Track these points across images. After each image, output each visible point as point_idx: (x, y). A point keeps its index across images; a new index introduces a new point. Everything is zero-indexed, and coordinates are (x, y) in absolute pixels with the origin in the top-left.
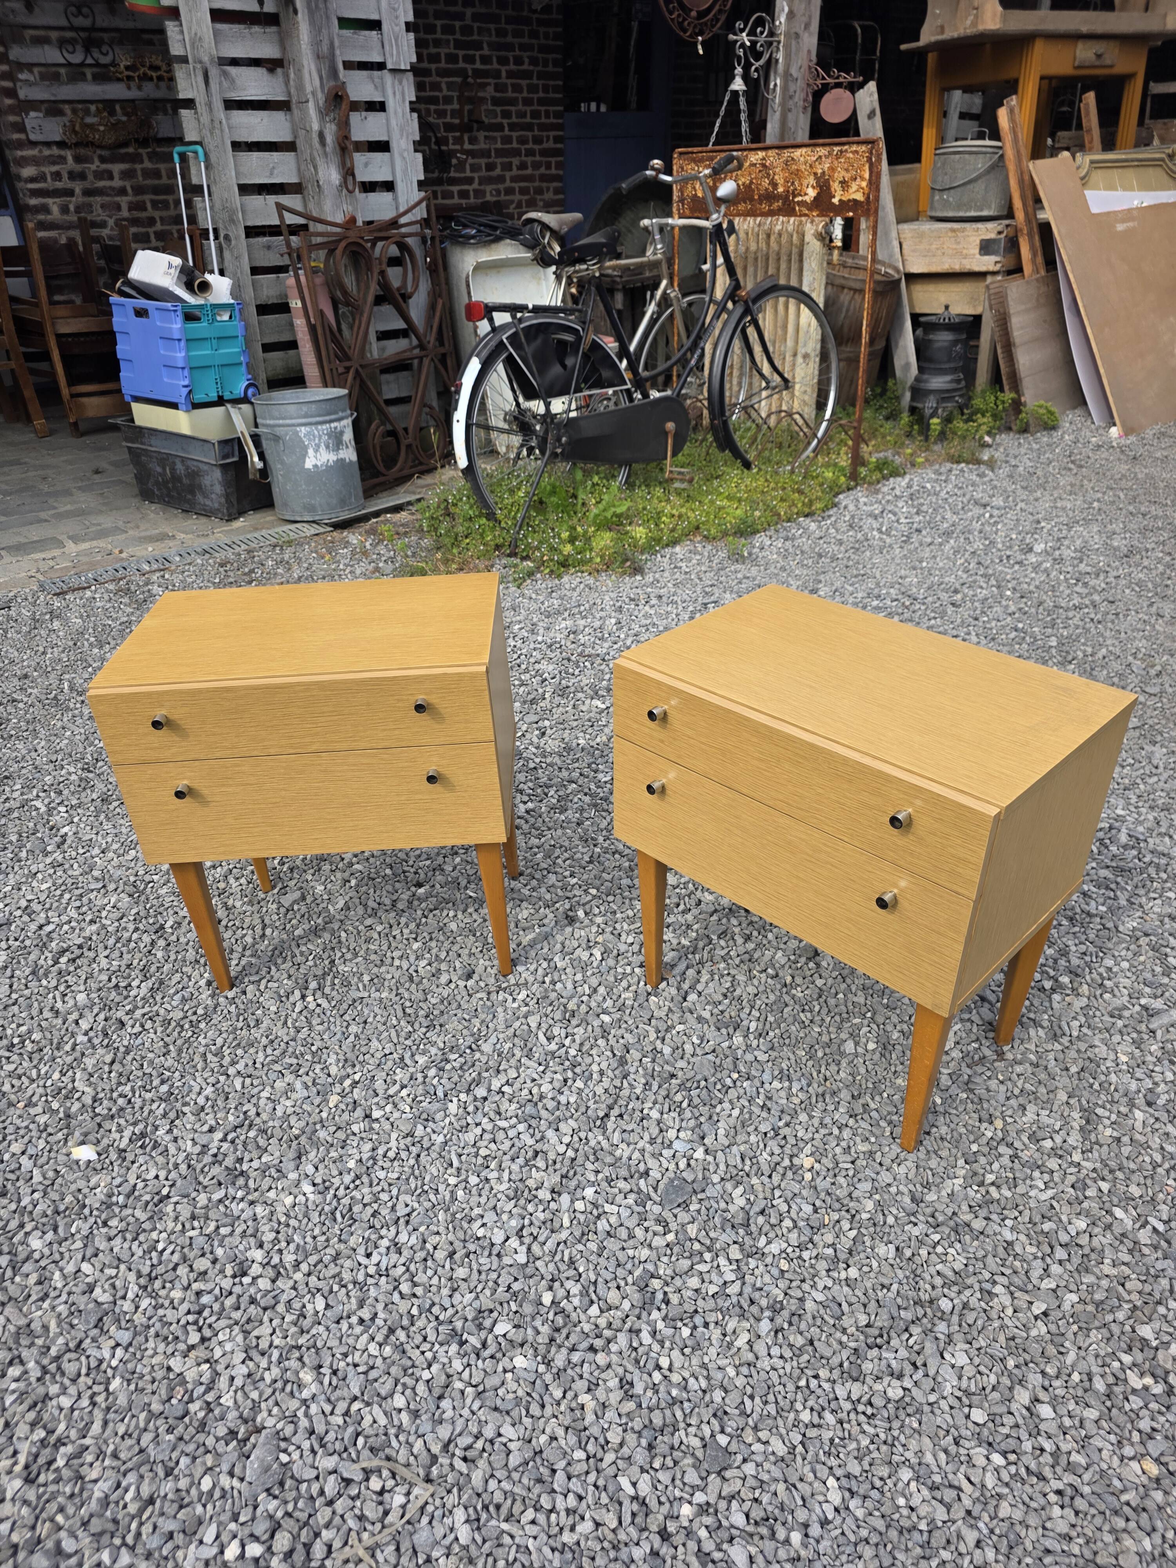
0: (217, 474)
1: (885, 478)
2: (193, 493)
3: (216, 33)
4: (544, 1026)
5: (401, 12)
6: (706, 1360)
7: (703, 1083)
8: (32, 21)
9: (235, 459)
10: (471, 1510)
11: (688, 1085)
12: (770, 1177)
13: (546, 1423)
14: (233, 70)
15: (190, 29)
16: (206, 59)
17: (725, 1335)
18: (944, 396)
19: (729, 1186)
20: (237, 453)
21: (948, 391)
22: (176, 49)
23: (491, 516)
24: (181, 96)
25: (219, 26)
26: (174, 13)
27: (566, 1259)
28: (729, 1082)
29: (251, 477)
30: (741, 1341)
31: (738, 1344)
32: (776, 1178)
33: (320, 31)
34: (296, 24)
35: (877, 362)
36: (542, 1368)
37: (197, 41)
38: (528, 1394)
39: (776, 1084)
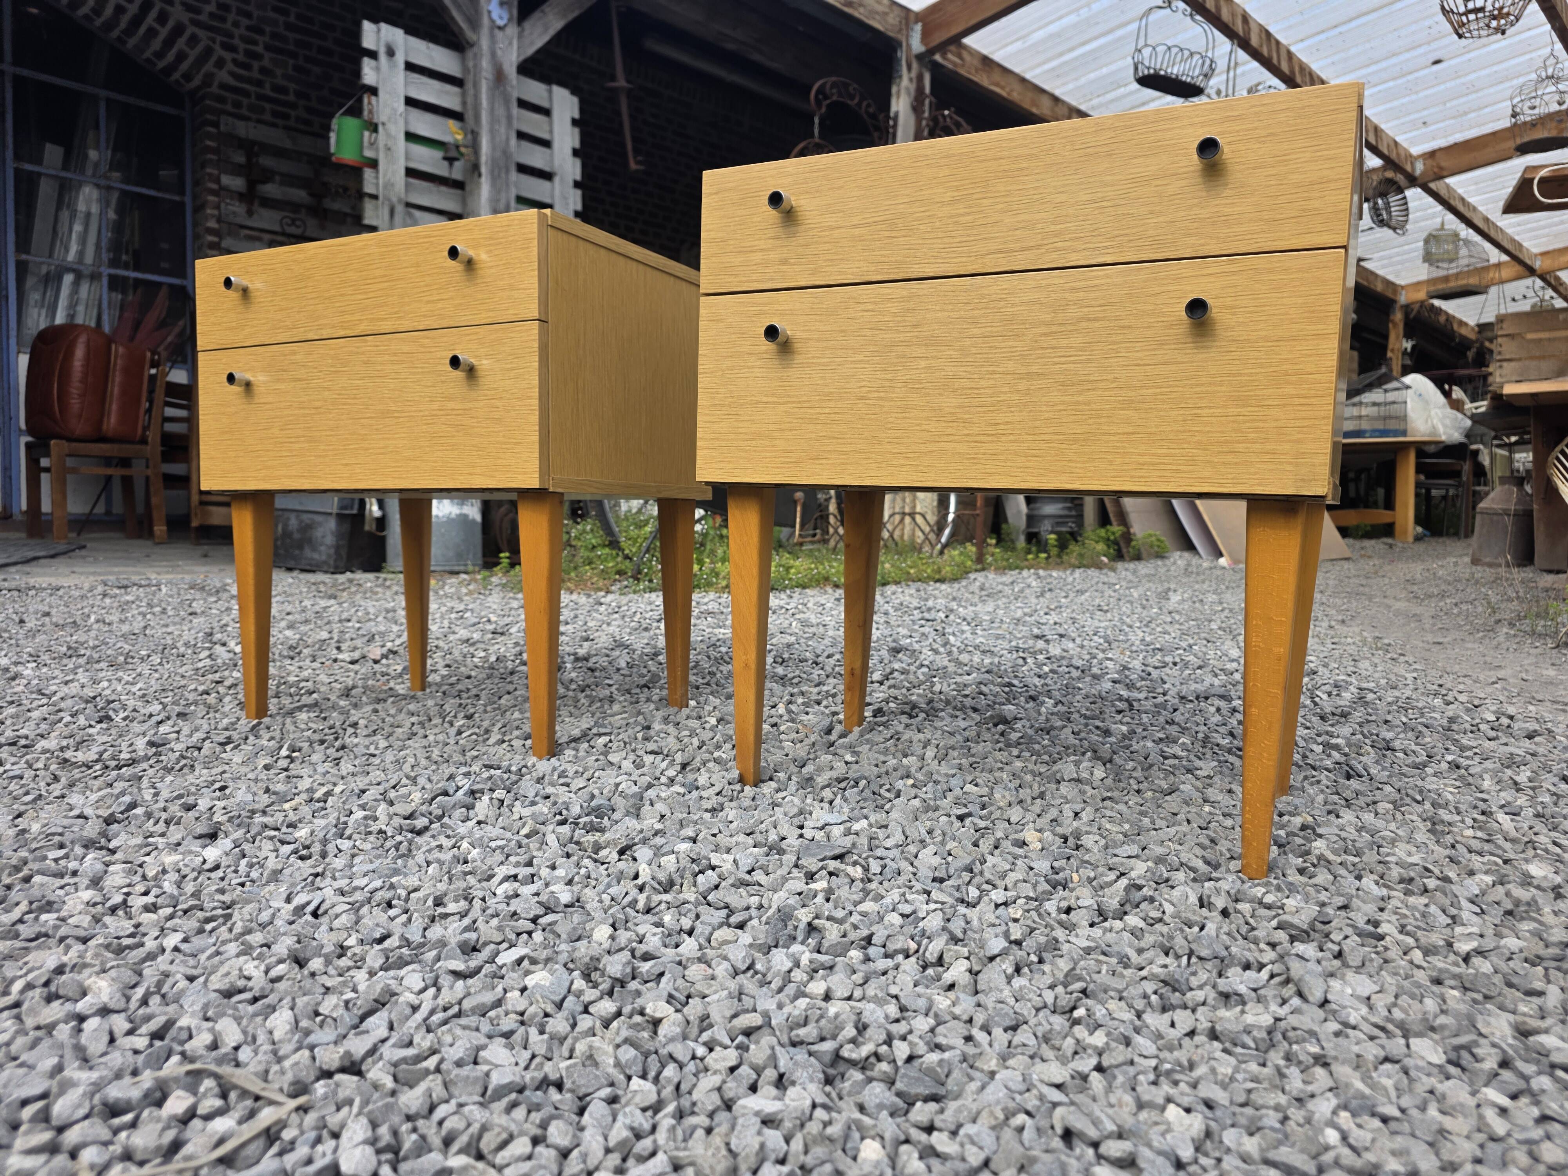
0: (332, 524)
1: (1011, 569)
2: (301, 547)
3: (407, 185)
4: (632, 757)
5: (571, 200)
6: (894, 990)
7: (863, 783)
8: (249, 223)
9: (355, 512)
10: (384, 1131)
11: (843, 785)
12: (976, 844)
13: (576, 1040)
14: (417, 214)
15: (385, 175)
16: (394, 199)
17: (924, 968)
18: (1059, 520)
19: (912, 849)
20: (356, 506)
21: (1061, 516)
22: (368, 188)
23: (614, 544)
24: (366, 221)
25: (411, 180)
26: (374, 164)
27: (641, 905)
28: (899, 784)
29: (367, 528)
30: (957, 971)
31: (948, 977)
32: (985, 845)
33: (499, 192)
34: (478, 185)
35: (991, 510)
36: (579, 984)
37: (389, 185)
38: (547, 1015)
39: (969, 788)
